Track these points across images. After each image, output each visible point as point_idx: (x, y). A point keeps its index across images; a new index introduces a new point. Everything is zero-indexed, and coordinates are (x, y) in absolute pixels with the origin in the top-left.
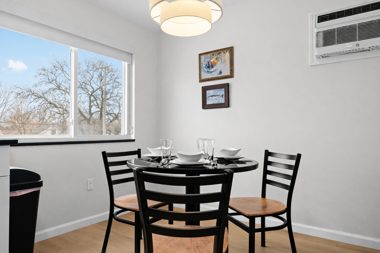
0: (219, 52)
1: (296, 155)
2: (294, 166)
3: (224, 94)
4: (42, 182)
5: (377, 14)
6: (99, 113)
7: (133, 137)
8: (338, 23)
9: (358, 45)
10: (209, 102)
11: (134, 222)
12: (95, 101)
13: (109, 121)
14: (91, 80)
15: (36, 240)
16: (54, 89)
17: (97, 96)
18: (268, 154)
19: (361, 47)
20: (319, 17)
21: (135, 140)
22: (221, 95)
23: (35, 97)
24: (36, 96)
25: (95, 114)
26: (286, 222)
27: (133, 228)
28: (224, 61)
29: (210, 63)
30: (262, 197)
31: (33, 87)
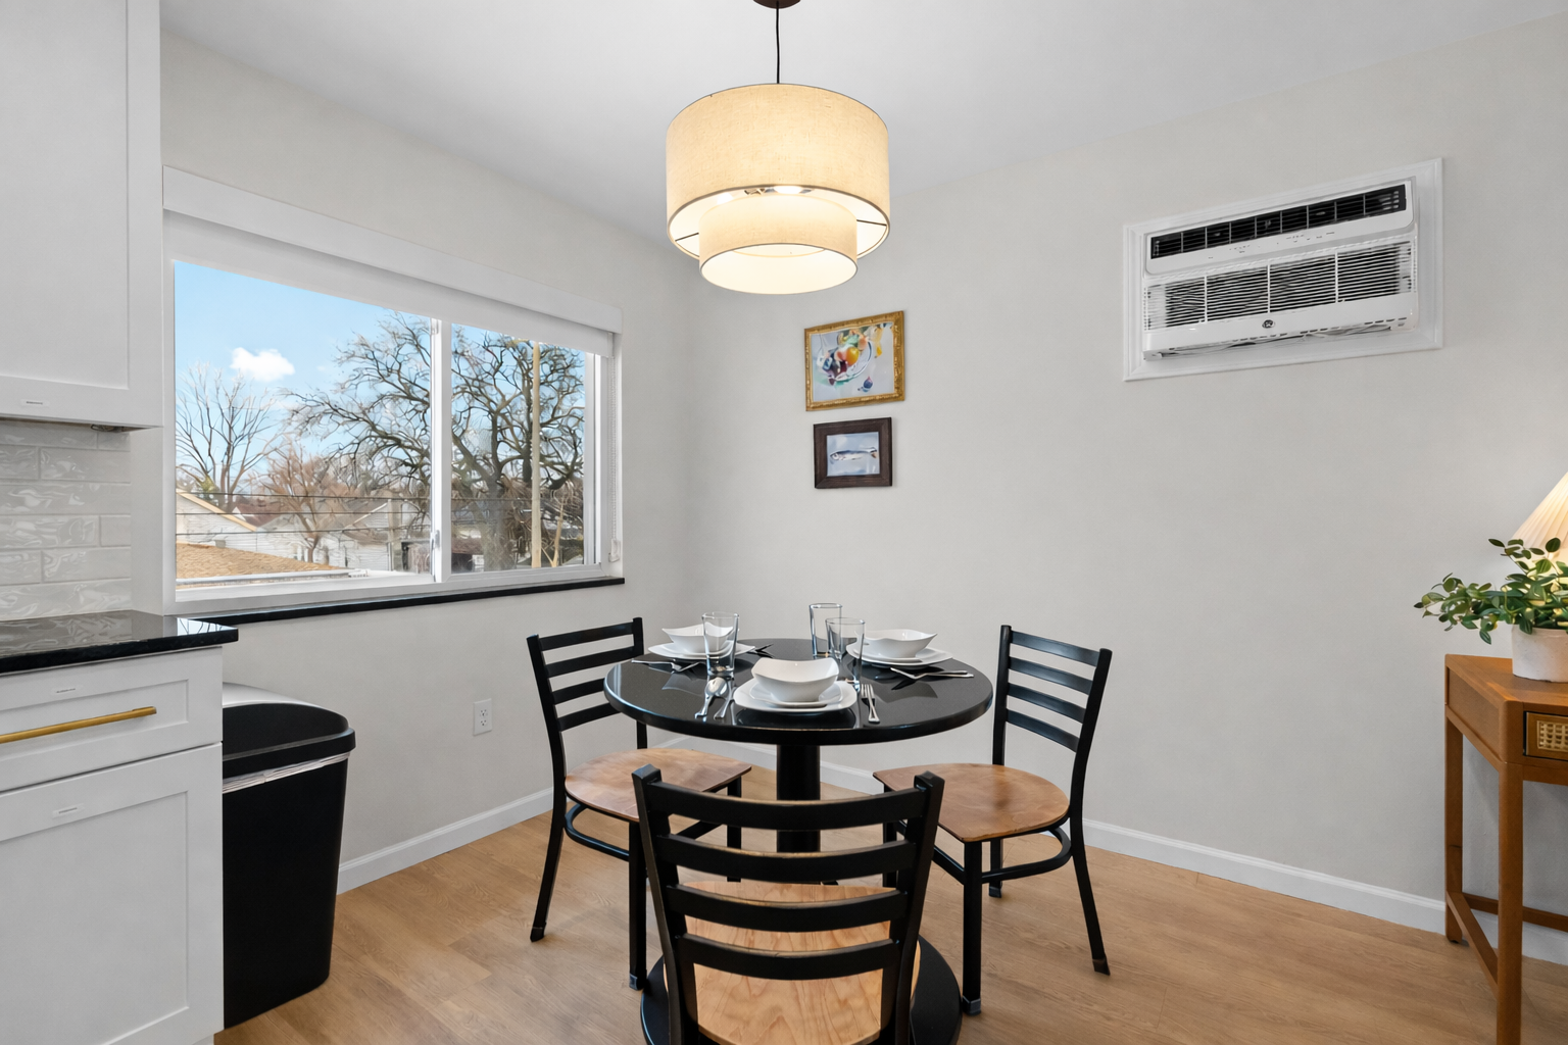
0: (863, 323)
1: (1098, 651)
2: (1089, 681)
3: (877, 447)
4: (352, 736)
5: (1327, 238)
6: (521, 462)
7: (618, 571)
8: (1211, 261)
9: (1268, 324)
10: (834, 470)
11: (628, 849)
12: (508, 431)
13: (550, 483)
14: (497, 371)
15: (342, 887)
16: (394, 397)
17: (514, 416)
18: (1009, 636)
19: (1276, 331)
20: (1153, 240)
21: (623, 579)
22: (869, 451)
23: (341, 420)
24: (343, 416)
25: (508, 465)
26: (1070, 845)
27: (623, 869)
28: (879, 351)
29: (836, 357)
30: (994, 763)
31: (336, 392)
